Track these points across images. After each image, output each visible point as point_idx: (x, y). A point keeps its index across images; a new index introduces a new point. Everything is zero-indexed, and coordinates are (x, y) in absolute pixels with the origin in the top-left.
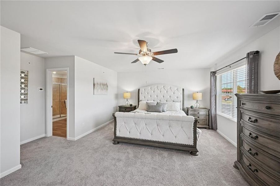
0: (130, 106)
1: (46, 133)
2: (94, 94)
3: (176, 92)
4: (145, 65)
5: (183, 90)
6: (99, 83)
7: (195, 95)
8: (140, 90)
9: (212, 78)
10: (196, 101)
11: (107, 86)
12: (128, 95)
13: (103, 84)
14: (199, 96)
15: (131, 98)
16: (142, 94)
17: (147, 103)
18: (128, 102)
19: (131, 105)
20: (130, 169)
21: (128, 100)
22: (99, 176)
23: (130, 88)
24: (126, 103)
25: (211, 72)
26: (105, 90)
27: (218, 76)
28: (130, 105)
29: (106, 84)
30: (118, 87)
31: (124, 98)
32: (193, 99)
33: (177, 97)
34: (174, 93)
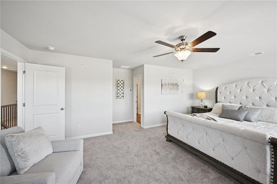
0: (203, 108)
1: (133, 119)
2: (162, 94)
4: (182, 61)
6: (167, 84)
8: (218, 89)
11: (178, 86)
12: (202, 95)
13: (171, 84)
15: (207, 98)
17: (222, 105)
18: (203, 103)
19: (206, 107)
20: (159, 164)
21: (203, 101)
22: (135, 156)
23: (208, 87)
24: (201, 103)
26: (175, 90)
28: (204, 106)
29: (176, 84)
30: (194, 87)
31: (198, 98)
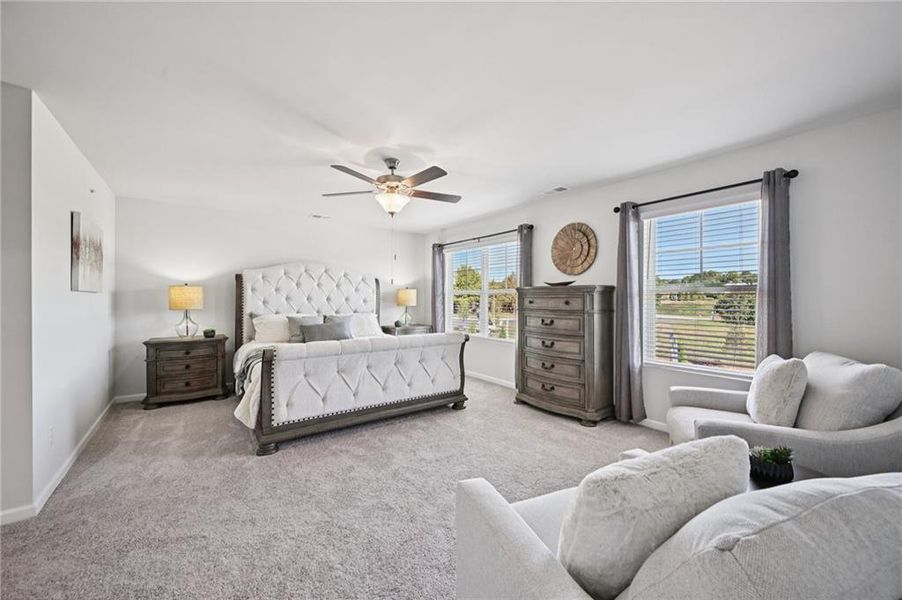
3: (362, 286)
4: (392, 214)
5: (377, 281)
6: (88, 240)
7: (401, 295)
8: (244, 278)
9: (437, 257)
10: (404, 308)
11: (102, 256)
12: (191, 296)
13: (93, 245)
14: (411, 297)
16: (257, 293)
18: (190, 325)
19: (210, 334)
21: (192, 316)
24: (184, 324)
25: (434, 246)
26: (98, 273)
27: (448, 254)
28: (204, 333)
29: (101, 245)
32: (398, 305)
33: (365, 301)
34: (356, 290)
